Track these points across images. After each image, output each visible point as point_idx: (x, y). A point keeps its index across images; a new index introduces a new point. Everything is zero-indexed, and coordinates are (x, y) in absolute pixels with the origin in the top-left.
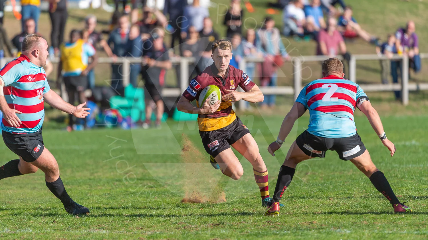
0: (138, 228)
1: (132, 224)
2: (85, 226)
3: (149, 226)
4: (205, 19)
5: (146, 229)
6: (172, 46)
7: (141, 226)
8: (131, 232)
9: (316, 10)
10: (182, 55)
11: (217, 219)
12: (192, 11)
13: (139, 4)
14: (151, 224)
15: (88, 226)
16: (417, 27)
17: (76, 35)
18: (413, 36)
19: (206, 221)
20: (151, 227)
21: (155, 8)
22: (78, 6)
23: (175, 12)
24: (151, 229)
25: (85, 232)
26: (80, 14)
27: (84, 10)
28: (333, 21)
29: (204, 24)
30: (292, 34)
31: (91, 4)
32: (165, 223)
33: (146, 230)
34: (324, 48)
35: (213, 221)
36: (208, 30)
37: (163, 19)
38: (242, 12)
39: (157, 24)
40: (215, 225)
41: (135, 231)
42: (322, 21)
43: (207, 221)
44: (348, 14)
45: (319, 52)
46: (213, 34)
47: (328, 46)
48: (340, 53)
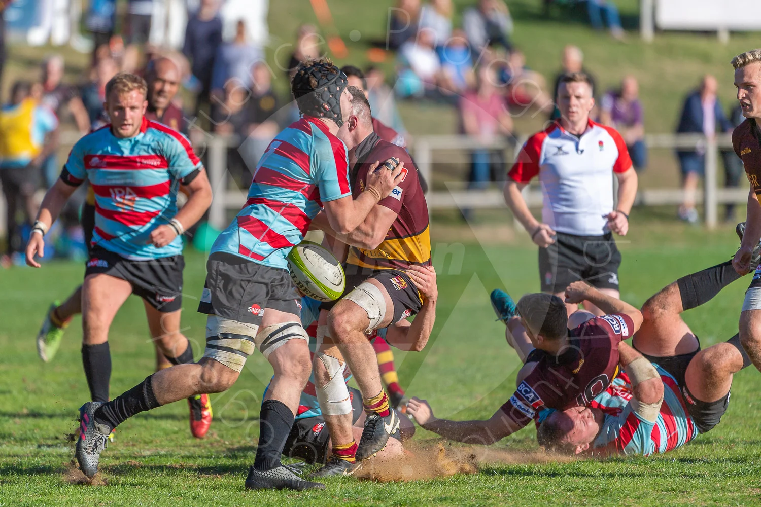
0: (127, 445)
3: (147, 440)
4: (256, 68)
5: (142, 445)
6: (196, 114)
7: (133, 439)
8: (114, 450)
9: (459, 56)
10: (212, 129)
13: (136, 37)
16: (641, 88)
17: (22, 93)
18: (634, 106)
20: (151, 442)
23: (204, 52)
24: (150, 445)
25: (32, 448)
28: (489, 76)
29: (256, 77)
33: (141, 447)
34: (470, 121)
41: (122, 449)
42: (469, 75)
45: (461, 130)
46: (271, 94)
47: (479, 120)
48: (499, 132)
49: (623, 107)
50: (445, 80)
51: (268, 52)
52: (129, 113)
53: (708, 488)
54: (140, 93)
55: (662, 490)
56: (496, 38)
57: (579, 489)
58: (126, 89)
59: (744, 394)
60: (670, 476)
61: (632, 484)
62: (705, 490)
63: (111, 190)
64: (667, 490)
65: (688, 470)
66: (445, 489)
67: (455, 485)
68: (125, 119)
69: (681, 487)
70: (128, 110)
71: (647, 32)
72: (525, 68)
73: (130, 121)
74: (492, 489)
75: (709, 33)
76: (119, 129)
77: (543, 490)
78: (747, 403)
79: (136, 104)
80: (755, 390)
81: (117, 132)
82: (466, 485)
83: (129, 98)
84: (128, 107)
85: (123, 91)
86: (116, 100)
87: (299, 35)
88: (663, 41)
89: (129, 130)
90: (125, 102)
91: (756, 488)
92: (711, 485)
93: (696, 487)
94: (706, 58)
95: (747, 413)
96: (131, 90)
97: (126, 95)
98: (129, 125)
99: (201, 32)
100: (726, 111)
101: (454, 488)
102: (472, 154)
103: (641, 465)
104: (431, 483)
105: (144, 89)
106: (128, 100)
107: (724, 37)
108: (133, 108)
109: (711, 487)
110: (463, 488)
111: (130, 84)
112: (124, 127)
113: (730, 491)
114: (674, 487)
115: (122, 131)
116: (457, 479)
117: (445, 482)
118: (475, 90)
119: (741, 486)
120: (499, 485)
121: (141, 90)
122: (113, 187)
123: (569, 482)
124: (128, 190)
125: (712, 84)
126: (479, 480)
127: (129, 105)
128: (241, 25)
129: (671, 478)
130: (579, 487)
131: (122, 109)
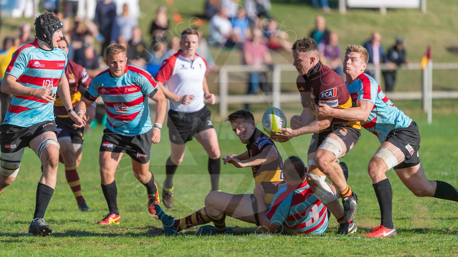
1: (62, 227)
2: (16, 228)
4: (133, 29)
9: (242, 22)
11: (143, 223)
12: (120, 21)
13: (70, 13)
14: (80, 226)
15: (19, 228)
16: (340, 39)
17: (9, 43)
18: (336, 49)
19: (133, 225)
21: (85, 18)
22: (11, 16)
23: (106, 21)
26: (13, 22)
27: (17, 19)
28: (258, 33)
29: (133, 34)
30: (217, 44)
31: (23, 13)
32: (93, 226)
34: (249, 58)
35: (140, 225)
36: (137, 39)
37: (93, 28)
38: (169, 22)
39: (88, 32)
40: (142, 229)
42: (247, 32)
43: (135, 225)
44: (273, 26)
45: (244, 62)
46: (142, 43)
47: (253, 57)
48: (264, 63)
49: (330, 49)
50: (235, 35)
51: (140, 20)
52: (119, 64)
53: (378, 252)
54: (124, 54)
55: (353, 254)
56: (262, 13)
57: (309, 253)
58: (116, 53)
59: (396, 202)
60: (357, 246)
61: (337, 251)
62: (376, 253)
63: (114, 105)
64: (356, 254)
65: (367, 243)
66: (237, 254)
67: (243, 252)
68: (117, 68)
69: (363, 252)
70: (119, 63)
71: (343, 9)
72: (278, 28)
73: (120, 68)
74: (263, 253)
75: (376, 10)
76: (115, 73)
77: (290, 254)
78: (398, 207)
79: (122, 59)
80: (402, 200)
81: (114, 74)
82: (248, 252)
83: (118, 57)
84: (118, 61)
85: (115, 54)
86: (112, 58)
87: (158, 12)
88: (351, 13)
89: (119, 73)
90: (117, 59)
91: (403, 252)
92: (379, 251)
93: (371, 252)
94: (374, 23)
95: (398, 212)
96: (118, 53)
97: (117, 55)
98: (120, 70)
99: (104, 10)
100: (385, 51)
101: (242, 253)
102: (250, 75)
103: (342, 240)
104: (230, 251)
105: (125, 52)
106: (118, 58)
107: (384, 12)
108: (121, 61)
109: (379, 252)
110: (247, 253)
111: (118, 50)
112: (117, 72)
113: (389, 254)
114: (360, 252)
115: (116, 74)
116: (244, 249)
117: (237, 250)
118: (251, 40)
119: (395, 251)
120: (266, 251)
121: (124, 52)
122: (115, 103)
123: (304, 250)
124: (122, 104)
125: (378, 36)
126: (256, 249)
127: (119, 60)
128: (125, 7)
129: (358, 247)
130: (309, 252)
131: (115, 63)
